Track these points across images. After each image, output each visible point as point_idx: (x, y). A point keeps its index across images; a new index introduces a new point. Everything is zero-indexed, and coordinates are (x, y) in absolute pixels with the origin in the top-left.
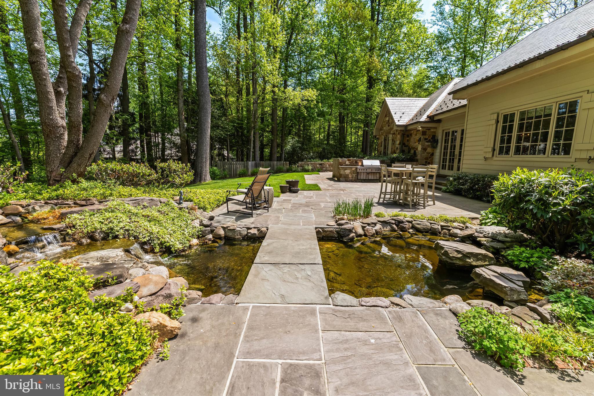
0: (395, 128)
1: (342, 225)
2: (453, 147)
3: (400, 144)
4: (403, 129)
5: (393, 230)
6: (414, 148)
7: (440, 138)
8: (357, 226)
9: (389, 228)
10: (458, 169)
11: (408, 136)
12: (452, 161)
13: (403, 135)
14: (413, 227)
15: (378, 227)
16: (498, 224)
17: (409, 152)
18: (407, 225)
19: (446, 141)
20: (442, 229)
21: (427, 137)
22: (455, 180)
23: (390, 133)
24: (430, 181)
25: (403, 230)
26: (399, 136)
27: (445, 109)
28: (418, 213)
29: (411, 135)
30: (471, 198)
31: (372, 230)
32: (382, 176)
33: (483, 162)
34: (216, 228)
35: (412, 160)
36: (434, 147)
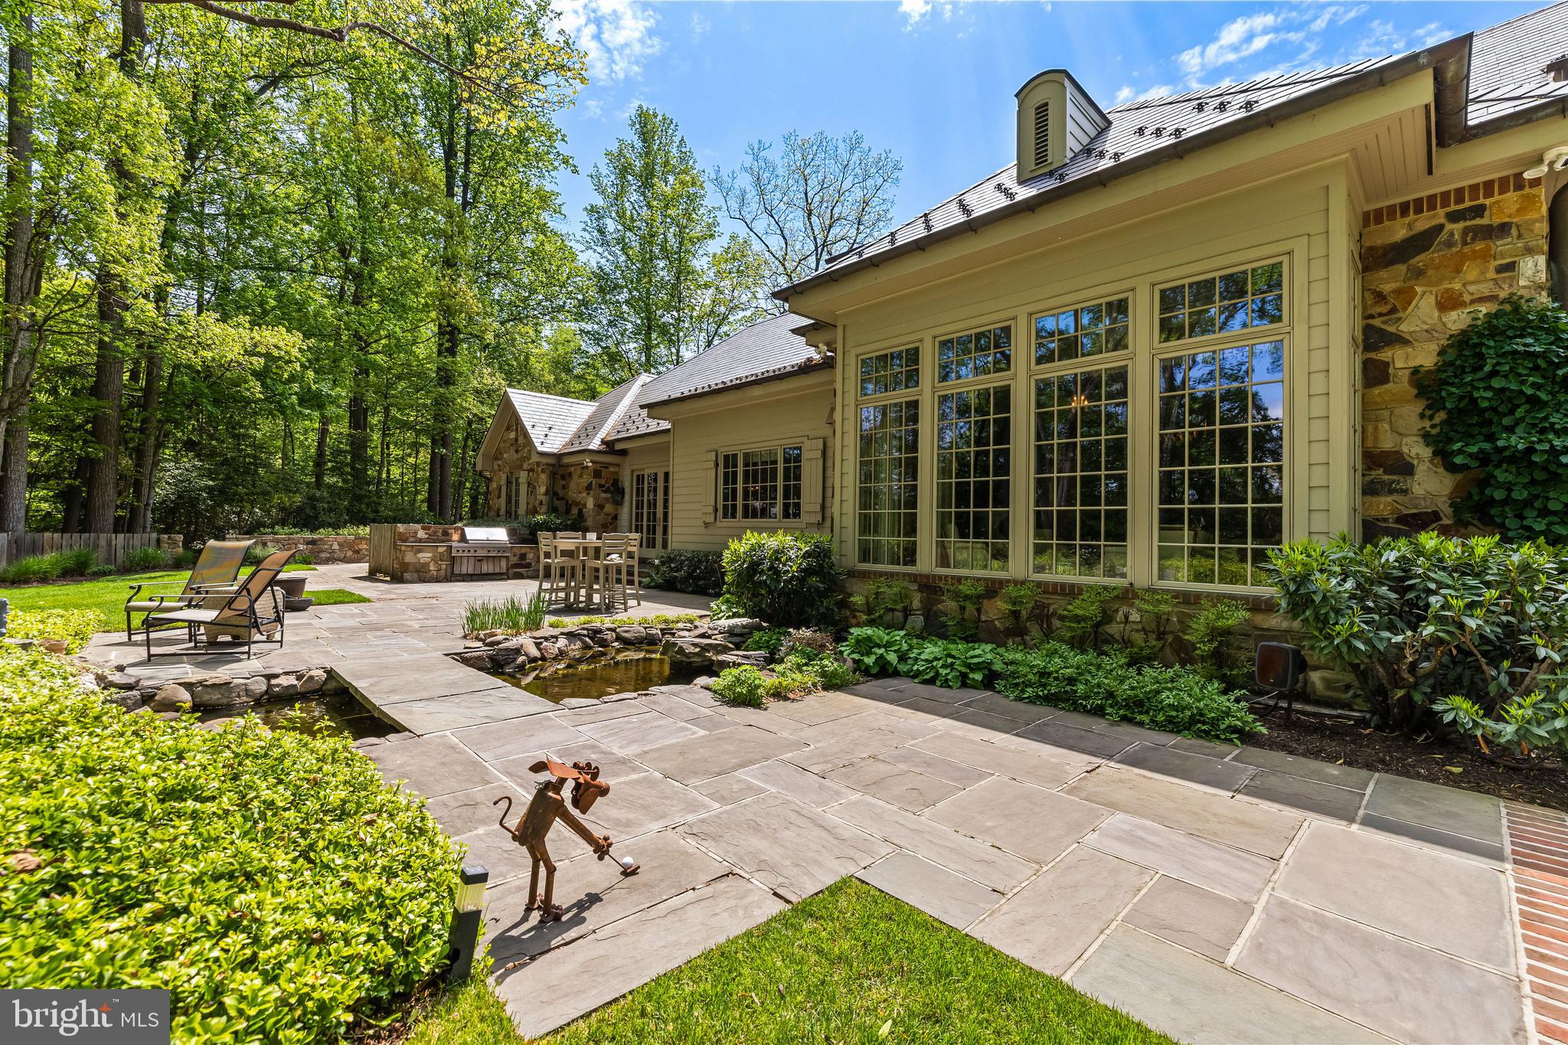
0: (535, 458)
1: (499, 643)
2: (653, 504)
3: (547, 493)
4: (551, 461)
5: (587, 647)
6: (577, 504)
7: (627, 485)
8: (525, 642)
9: (578, 645)
10: (665, 545)
11: (563, 477)
12: (652, 530)
13: (553, 476)
14: (619, 638)
15: (562, 642)
16: (735, 615)
17: (568, 511)
18: (610, 636)
19: (640, 492)
20: (663, 635)
21: (603, 482)
22: (663, 563)
23: (520, 468)
24: (631, 562)
25: (603, 643)
26: (543, 477)
27: (633, 432)
28: (621, 616)
29: (570, 475)
30: (692, 593)
31: (553, 649)
32: (542, 556)
33: (702, 530)
34: (158, 689)
35: (578, 525)
36: (619, 503)
